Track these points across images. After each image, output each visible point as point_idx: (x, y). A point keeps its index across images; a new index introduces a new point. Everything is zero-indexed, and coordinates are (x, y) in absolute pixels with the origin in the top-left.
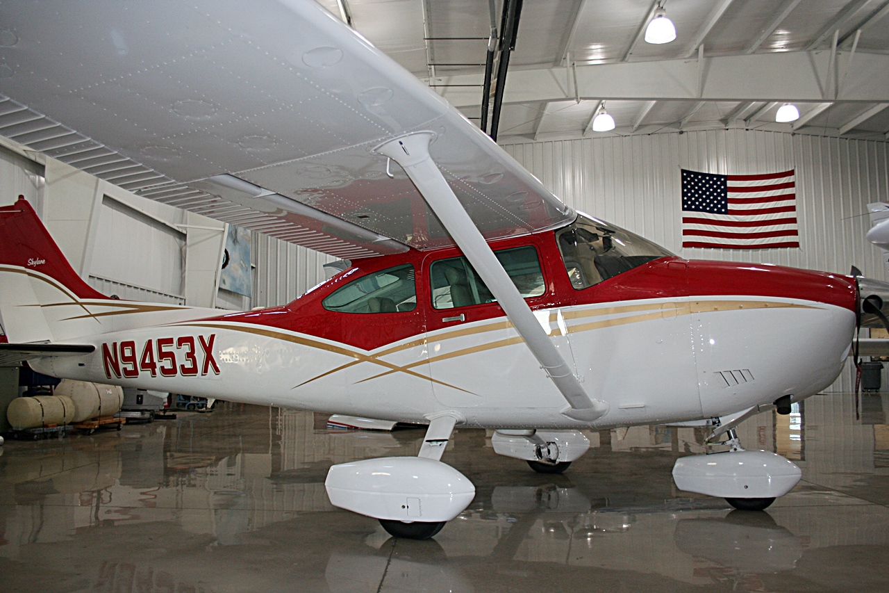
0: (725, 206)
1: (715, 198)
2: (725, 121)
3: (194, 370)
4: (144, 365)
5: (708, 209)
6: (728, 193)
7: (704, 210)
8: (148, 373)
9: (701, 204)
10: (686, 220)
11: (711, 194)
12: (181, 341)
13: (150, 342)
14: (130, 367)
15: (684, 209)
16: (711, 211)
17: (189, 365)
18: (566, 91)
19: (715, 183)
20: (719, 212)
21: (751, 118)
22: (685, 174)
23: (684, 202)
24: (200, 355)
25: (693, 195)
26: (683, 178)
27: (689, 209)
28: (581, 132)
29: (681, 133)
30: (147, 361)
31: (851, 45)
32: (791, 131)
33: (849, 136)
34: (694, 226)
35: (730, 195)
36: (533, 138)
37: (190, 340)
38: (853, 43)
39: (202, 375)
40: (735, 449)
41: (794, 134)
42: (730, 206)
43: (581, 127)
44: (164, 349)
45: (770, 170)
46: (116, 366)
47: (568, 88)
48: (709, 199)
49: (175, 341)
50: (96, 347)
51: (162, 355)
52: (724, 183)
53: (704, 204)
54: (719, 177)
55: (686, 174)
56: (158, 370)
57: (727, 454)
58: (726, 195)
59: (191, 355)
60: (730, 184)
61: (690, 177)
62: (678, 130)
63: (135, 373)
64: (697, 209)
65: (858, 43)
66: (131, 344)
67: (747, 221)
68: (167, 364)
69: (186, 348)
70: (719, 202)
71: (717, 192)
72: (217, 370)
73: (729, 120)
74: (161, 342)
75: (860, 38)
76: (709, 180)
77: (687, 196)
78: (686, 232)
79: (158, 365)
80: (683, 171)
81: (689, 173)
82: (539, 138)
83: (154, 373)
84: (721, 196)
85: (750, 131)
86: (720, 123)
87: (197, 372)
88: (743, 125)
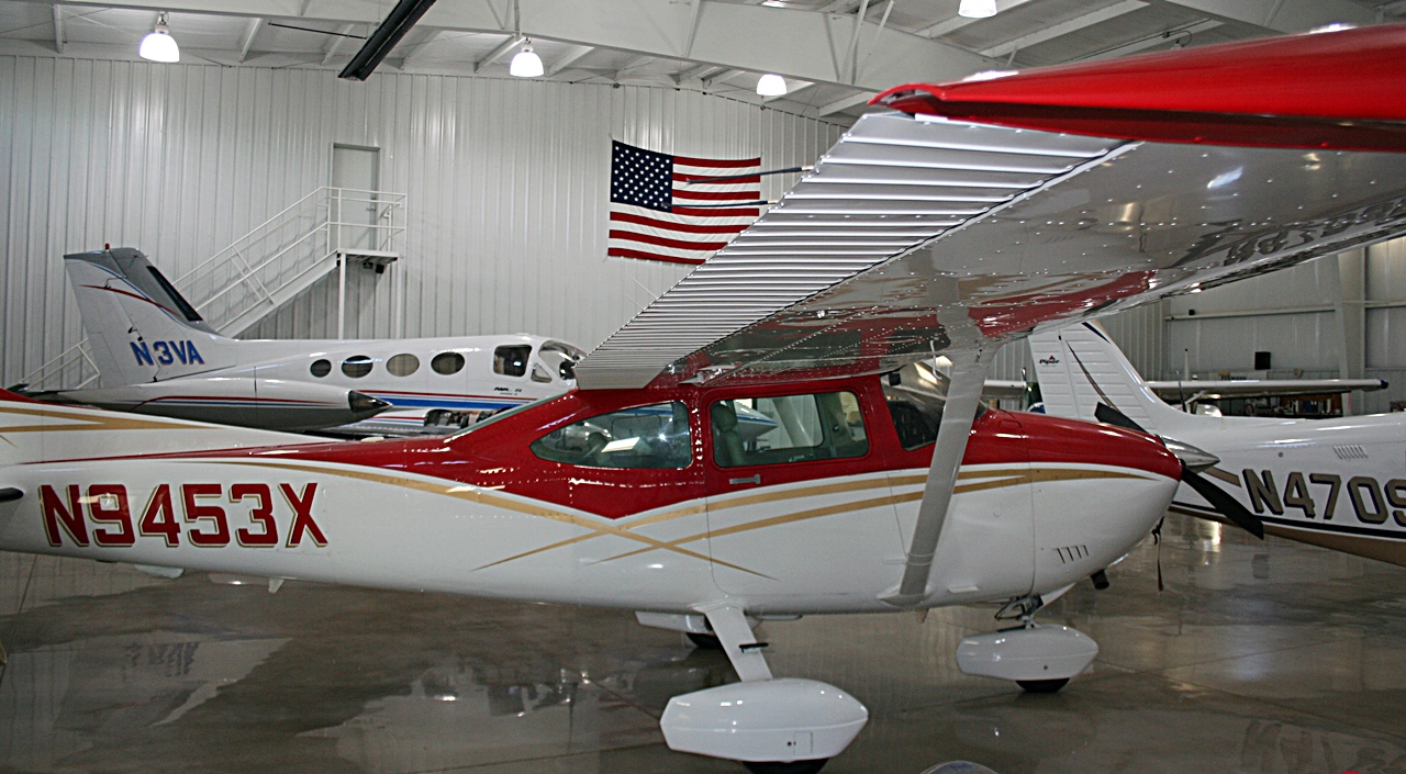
0: (668, 200)
1: (656, 187)
2: (676, 77)
3: (271, 537)
4: (149, 526)
5: (646, 202)
6: (674, 182)
7: (640, 204)
8: (159, 541)
9: (636, 193)
10: (615, 216)
11: (652, 181)
12: (238, 491)
13: (164, 489)
14: (114, 528)
15: (613, 200)
16: (650, 206)
17: (258, 529)
18: (503, 23)
19: (658, 165)
20: (659, 208)
21: (713, 79)
22: (617, 148)
23: (614, 190)
24: (284, 515)
25: (626, 180)
26: (615, 154)
27: (620, 200)
28: (472, 67)
29: (616, 86)
30: (158, 519)
31: (880, 17)
32: (760, 103)
33: (829, 120)
34: (625, 226)
35: (677, 185)
36: (399, 67)
37: (263, 490)
38: (883, 14)
39: (287, 546)
40: (1033, 626)
41: (763, 108)
42: (676, 201)
43: (473, 59)
44: (200, 501)
45: (730, 154)
46: (77, 528)
47: (507, 17)
48: (648, 188)
49: (226, 489)
50: (24, 491)
51: (193, 512)
52: (669, 167)
53: (641, 195)
54: (663, 157)
55: (619, 148)
56: (182, 536)
57: (1022, 631)
58: (671, 184)
59: (264, 513)
60: (677, 168)
61: (624, 153)
62: (612, 82)
63: (128, 537)
64: (630, 202)
65: (889, 16)
66: (119, 491)
67: (697, 224)
68: (208, 526)
69: (254, 502)
70: (661, 194)
71: (659, 179)
72: (320, 539)
73: (681, 77)
74: (189, 490)
75: (892, 11)
76: (650, 160)
77: (618, 181)
78: (614, 234)
79: (185, 528)
80: (615, 143)
81: (623, 147)
82: (408, 69)
83: (173, 540)
84: (663, 185)
85: (708, 95)
86: (669, 78)
87: (275, 540)
88: (699, 86)
